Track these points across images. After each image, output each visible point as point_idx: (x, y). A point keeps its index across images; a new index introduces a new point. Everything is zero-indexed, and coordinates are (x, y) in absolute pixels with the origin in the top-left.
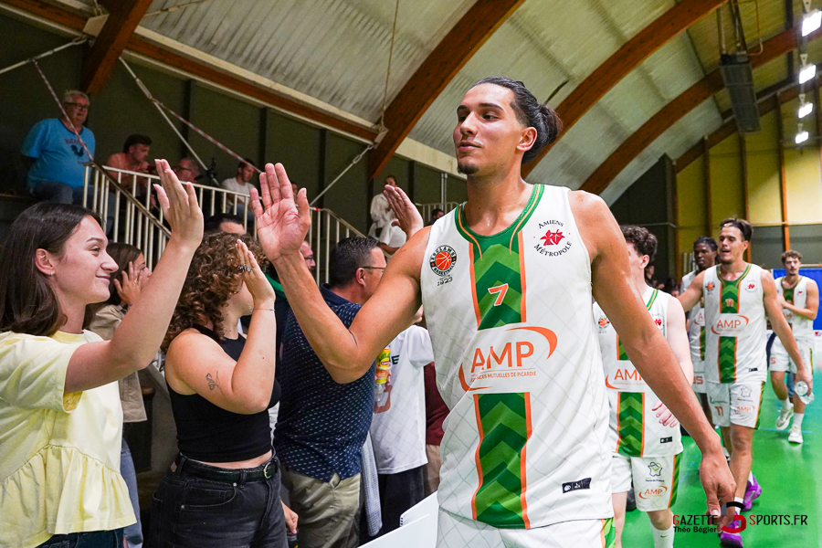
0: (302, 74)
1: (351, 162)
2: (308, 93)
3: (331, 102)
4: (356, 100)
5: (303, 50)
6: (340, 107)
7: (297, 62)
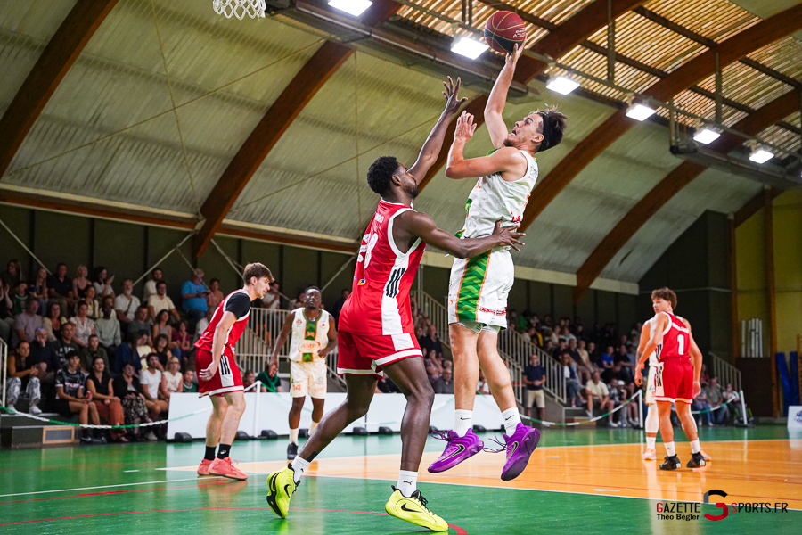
0: (304, 221)
1: (339, 269)
2: (309, 230)
3: (324, 233)
4: (341, 228)
5: (303, 209)
6: (331, 235)
7: (301, 216)
